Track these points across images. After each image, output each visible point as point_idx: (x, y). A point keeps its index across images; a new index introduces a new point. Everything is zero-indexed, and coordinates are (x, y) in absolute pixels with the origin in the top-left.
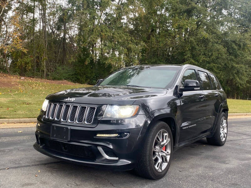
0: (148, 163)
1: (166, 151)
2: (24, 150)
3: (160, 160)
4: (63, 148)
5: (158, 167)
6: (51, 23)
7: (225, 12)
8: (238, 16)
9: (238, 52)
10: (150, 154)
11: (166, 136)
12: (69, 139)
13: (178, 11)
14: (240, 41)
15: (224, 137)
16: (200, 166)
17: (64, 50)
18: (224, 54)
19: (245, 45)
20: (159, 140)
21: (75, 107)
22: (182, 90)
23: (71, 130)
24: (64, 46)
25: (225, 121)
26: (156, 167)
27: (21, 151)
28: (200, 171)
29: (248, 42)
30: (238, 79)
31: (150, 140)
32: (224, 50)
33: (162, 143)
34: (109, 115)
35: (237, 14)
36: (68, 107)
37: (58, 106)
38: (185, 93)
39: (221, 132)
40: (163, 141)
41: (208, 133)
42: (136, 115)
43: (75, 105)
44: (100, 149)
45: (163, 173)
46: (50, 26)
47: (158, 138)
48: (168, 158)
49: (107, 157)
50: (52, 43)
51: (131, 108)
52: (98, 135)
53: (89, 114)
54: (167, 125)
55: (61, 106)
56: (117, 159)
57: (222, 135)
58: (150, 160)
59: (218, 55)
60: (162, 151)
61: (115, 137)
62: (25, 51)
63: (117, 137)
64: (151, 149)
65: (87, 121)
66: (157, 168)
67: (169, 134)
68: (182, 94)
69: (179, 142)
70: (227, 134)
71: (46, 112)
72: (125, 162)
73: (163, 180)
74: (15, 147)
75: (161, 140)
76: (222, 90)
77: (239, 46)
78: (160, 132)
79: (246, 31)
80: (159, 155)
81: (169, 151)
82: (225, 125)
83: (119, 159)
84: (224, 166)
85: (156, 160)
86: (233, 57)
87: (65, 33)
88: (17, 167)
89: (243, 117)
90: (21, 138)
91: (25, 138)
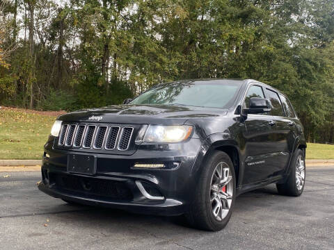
0: (204, 206)
1: (226, 192)
2: (18, 198)
3: (219, 205)
4: (84, 186)
5: (216, 212)
6: (40, 29)
7: (294, 17)
8: (313, 24)
9: (314, 75)
10: (207, 194)
11: (227, 171)
12: (95, 172)
13: (228, 15)
14: (316, 59)
15: (301, 184)
16: (272, 217)
17: (59, 68)
18: (293, 77)
19: (323, 65)
20: (218, 176)
21: (103, 129)
22: (247, 112)
23: (98, 159)
24: (59, 63)
25: (301, 162)
26: (214, 213)
27: (15, 198)
28: (273, 223)
29: (327, 60)
30: (314, 113)
31: (207, 174)
32: (292, 70)
33: (222, 181)
34: (151, 138)
35: (311, 22)
36: (92, 128)
37: (77, 128)
38: (251, 117)
39: (297, 177)
40: (223, 178)
41: (279, 177)
42: (189, 138)
43: (103, 125)
44: (139, 184)
45: (223, 223)
46: (39, 33)
47: (216, 173)
48: (230, 202)
49: (148, 196)
50: (42, 58)
51: (182, 129)
52: (136, 166)
53: (123, 137)
54: (228, 157)
55: (82, 128)
56: (162, 198)
57: (298, 181)
58: (207, 202)
59: (285, 77)
60: (221, 193)
61: (160, 168)
62: (7, 66)
63: (163, 168)
64: (208, 187)
65: (121, 147)
66: (216, 215)
67: (231, 169)
68: (246, 118)
69: (243, 183)
70: (304, 180)
71: (59, 137)
72: (174, 202)
73: (224, 232)
74: (5, 193)
75: (220, 177)
76: (296, 118)
77: (315, 65)
78: (220, 166)
79: (323, 46)
80: (218, 197)
81: (230, 193)
82: (301, 167)
83: (165, 198)
84: (304, 219)
85: (214, 203)
86: (307, 82)
87: (62, 44)
88: (16, 216)
89: (322, 165)
90: (11, 184)
91: (16, 183)
